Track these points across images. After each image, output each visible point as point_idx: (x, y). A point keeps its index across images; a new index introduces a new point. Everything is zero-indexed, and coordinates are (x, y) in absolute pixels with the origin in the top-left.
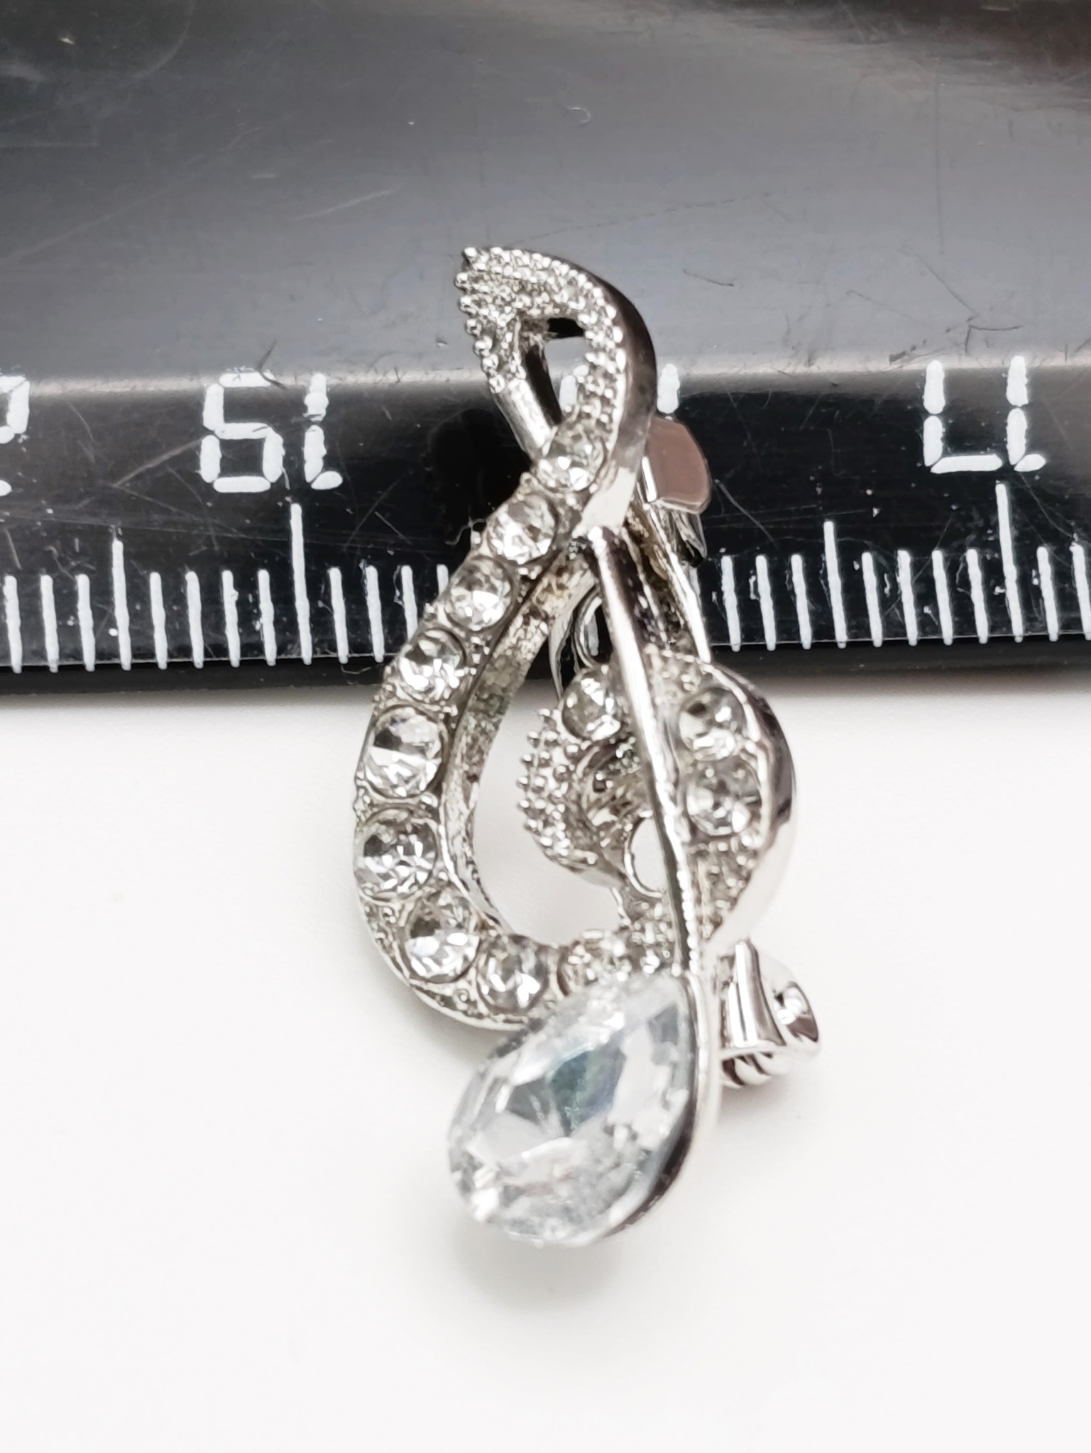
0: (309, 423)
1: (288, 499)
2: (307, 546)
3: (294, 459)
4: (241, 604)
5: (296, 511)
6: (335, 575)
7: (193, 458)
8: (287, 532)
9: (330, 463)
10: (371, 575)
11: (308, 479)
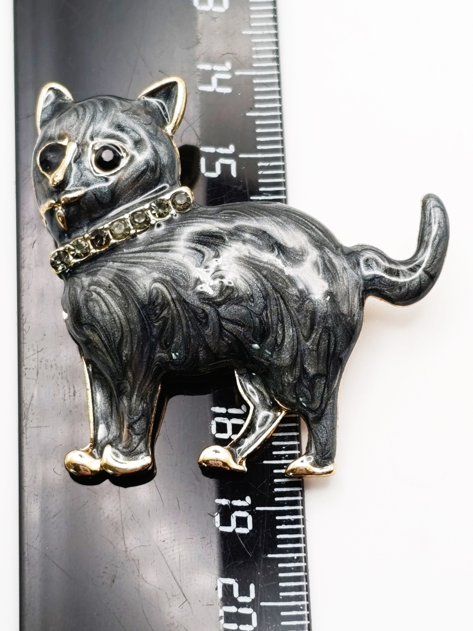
0: (231, 504)
1: (254, 510)
2: (268, 506)
3: (242, 508)
4: (286, 524)
5: (258, 508)
6: (277, 499)
7: (242, 535)
8: (264, 511)
9: (243, 499)
10: (276, 490)
11: (248, 505)
